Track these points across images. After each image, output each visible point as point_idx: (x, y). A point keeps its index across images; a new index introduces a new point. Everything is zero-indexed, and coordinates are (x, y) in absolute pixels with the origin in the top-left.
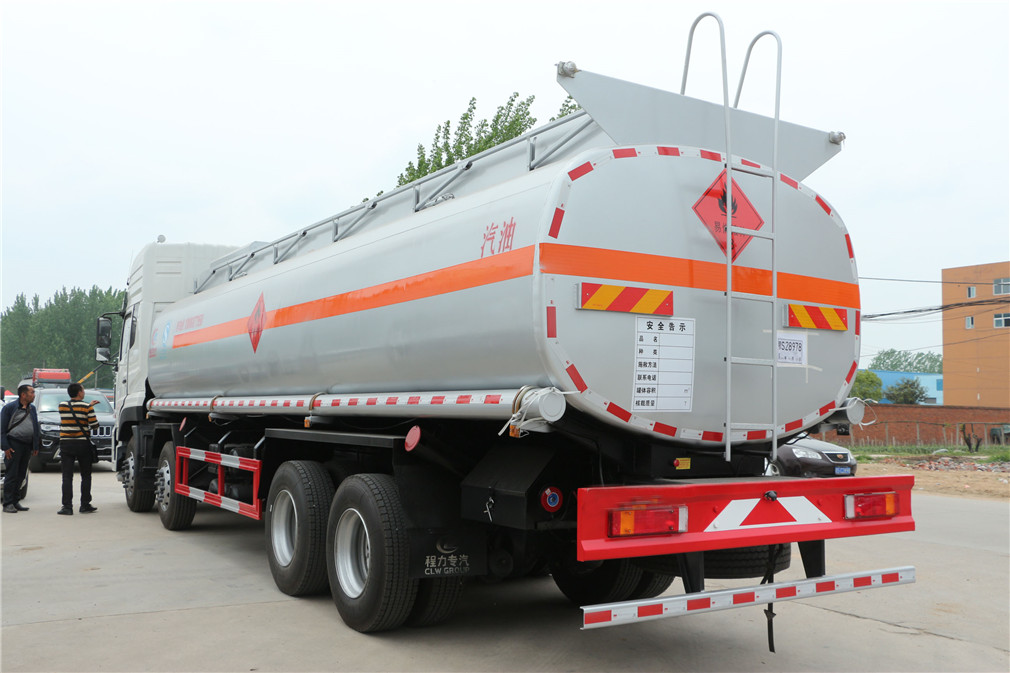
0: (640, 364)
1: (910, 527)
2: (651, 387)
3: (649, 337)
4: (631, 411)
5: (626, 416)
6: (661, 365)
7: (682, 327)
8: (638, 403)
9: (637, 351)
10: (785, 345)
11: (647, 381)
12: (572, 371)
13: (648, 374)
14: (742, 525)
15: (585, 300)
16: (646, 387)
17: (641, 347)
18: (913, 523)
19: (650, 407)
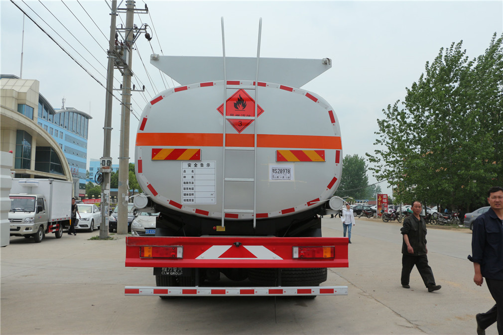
0: (185, 183)
1: (346, 265)
2: (191, 193)
3: (189, 171)
4: (182, 204)
5: (180, 206)
6: (196, 183)
7: (208, 165)
8: (185, 200)
9: (182, 177)
10: (278, 171)
11: (189, 190)
12: (150, 187)
13: (189, 187)
14: (219, 257)
15: (153, 156)
16: (189, 193)
17: (185, 175)
18: (348, 263)
19: (191, 202)
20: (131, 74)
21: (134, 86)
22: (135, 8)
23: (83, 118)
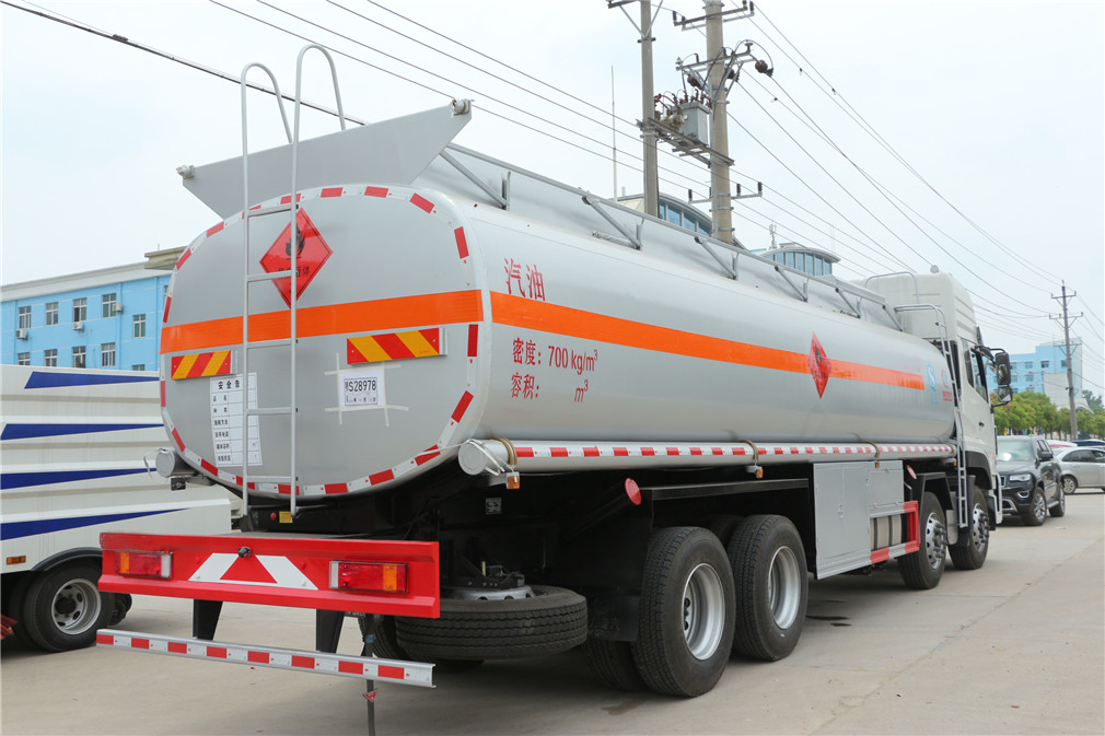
0: (216, 423)
2: (226, 442)
3: (220, 396)
4: (218, 467)
5: (215, 471)
6: (230, 420)
8: (219, 458)
9: (212, 411)
10: (354, 386)
11: (222, 437)
12: (175, 433)
13: (222, 431)
14: (222, 579)
15: (173, 371)
16: (223, 443)
17: (215, 407)
19: (228, 462)
20: (730, 162)
21: (739, 187)
22: (724, 9)
23: (817, 261)
